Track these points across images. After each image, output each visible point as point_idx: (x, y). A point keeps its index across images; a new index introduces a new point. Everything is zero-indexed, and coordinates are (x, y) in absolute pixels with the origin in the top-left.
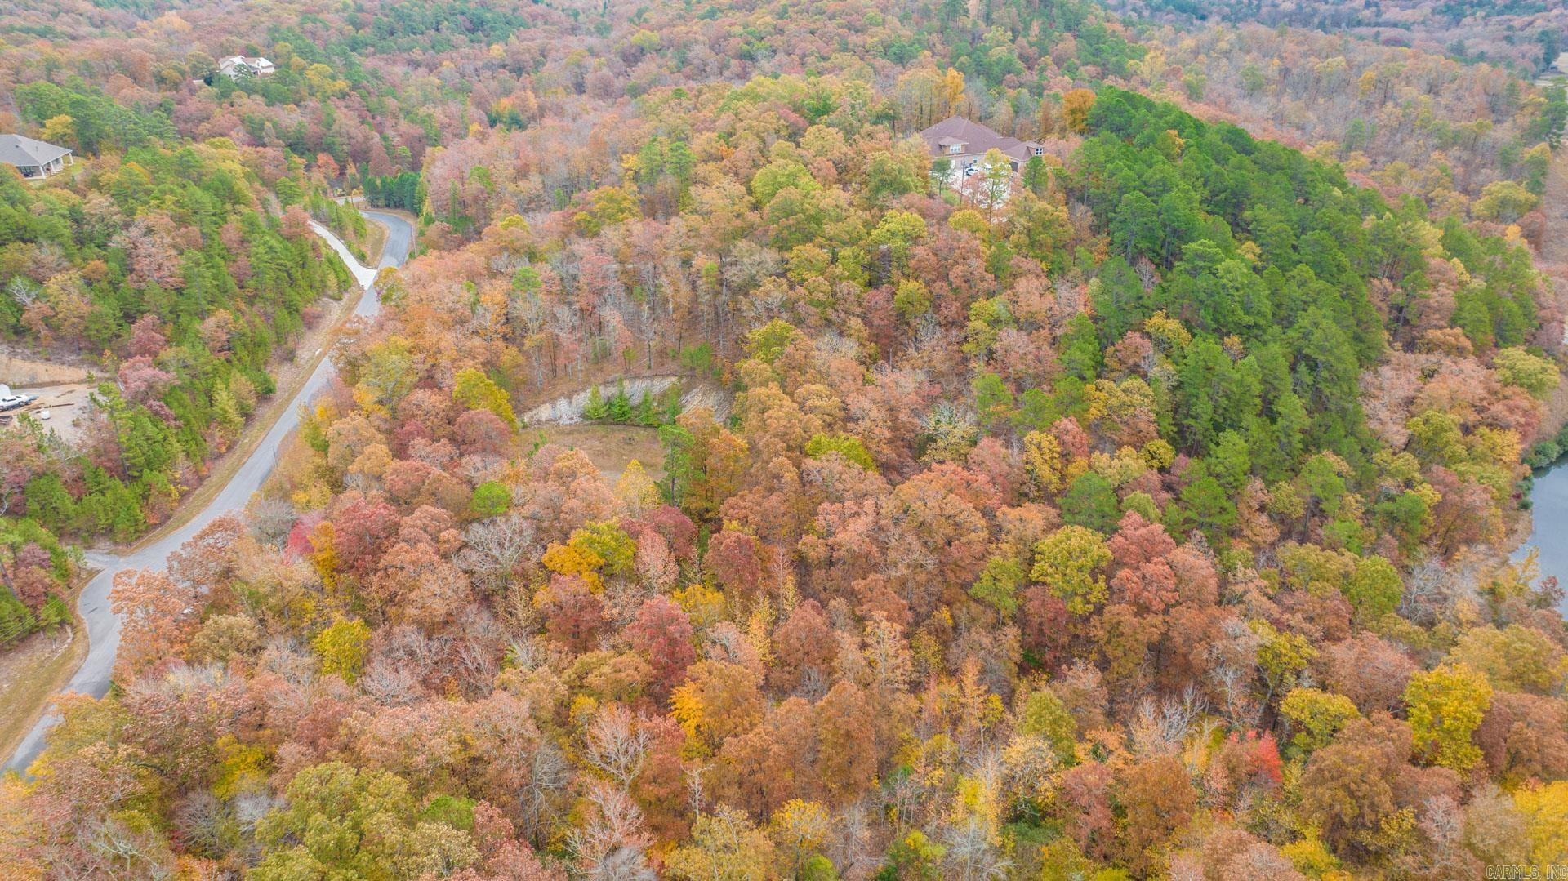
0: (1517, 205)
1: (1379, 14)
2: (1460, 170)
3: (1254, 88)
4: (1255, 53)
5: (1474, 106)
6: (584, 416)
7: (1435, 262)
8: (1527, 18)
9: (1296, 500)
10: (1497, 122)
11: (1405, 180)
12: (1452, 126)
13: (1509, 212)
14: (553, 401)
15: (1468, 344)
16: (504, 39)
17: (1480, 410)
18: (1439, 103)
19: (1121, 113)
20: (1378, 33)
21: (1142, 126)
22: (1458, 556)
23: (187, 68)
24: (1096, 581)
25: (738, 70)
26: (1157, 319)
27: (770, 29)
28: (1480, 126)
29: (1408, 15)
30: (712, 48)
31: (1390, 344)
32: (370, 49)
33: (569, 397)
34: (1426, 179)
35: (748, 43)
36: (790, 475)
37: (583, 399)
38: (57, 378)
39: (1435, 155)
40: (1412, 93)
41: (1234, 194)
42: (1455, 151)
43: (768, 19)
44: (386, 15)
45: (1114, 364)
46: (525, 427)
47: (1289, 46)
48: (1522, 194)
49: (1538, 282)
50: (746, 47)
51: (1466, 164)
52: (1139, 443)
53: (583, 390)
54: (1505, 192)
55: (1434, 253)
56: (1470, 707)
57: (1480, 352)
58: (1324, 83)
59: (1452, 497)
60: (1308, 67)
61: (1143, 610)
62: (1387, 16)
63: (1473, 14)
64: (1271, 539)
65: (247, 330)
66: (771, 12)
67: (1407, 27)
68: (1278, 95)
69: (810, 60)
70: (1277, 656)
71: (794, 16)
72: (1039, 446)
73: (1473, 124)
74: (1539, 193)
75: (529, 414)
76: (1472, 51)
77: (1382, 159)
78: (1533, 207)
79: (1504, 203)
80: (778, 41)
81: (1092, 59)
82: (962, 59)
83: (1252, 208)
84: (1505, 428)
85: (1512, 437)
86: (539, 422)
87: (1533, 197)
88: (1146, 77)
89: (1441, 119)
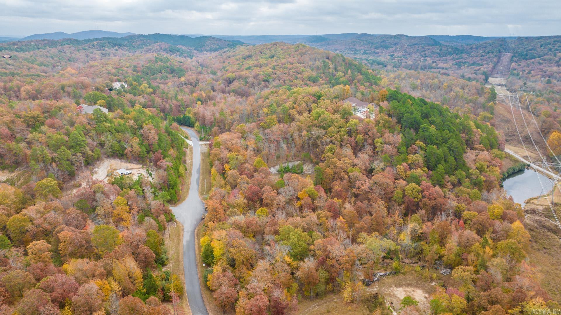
0: (488, 118)
1: (437, 65)
2: (473, 109)
3: (414, 88)
4: (412, 79)
5: (474, 92)
6: (278, 171)
7: (474, 130)
8: (479, 67)
9: (455, 179)
10: (480, 97)
11: (459, 112)
12: (469, 98)
13: (486, 119)
14: (270, 168)
15: (484, 149)
16: (183, 75)
17: (490, 162)
18: (464, 92)
19: (395, 96)
20: (440, 71)
21: (401, 99)
22: (491, 192)
24: (419, 194)
25: (264, 85)
26: (418, 142)
27: (271, 73)
28: (476, 98)
29: (445, 65)
30: (254, 78)
31: (467, 148)
33: (274, 167)
34: (465, 111)
35: (266, 77)
36: (346, 177)
37: (277, 167)
38: (133, 167)
39: (466, 105)
40: (458, 89)
41: (426, 114)
42: (471, 104)
43: (270, 70)
44: (144, 68)
45: (410, 152)
47: (421, 76)
48: (489, 115)
49: (498, 135)
50: (265, 78)
51: (474, 108)
52: (420, 167)
53: (277, 165)
54: (485, 114)
55: (473, 128)
56: (500, 210)
57: (488, 150)
58: (433, 87)
59: (488, 179)
60: (428, 82)
61: (430, 199)
62: (439, 66)
63: (464, 66)
64: (451, 188)
66: (270, 68)
67: (447, 69)
68: (421, 89)
69: (287, 82)
70: (459, 208)
71: (278, 69)
72: (400, 168)
73: (474, 97)
74: (493, 115)
76: (467, 77)
77: (453, 106)
78: (492, 118)
79: (485, 117)
80: (275, 76)
81: (367, 81)
82: (333, 81)
83: (431, 117)
84: (496, 167)
85: (498, 168)
87: (492, 116)
88: (383, 86)
89: (466, 96)
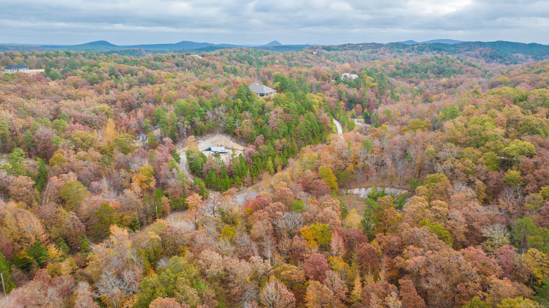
6: (369, 197)
14: (360, 188)
16: (449, 77)
23: (331, 75)
32: (399, 76)
33: (366, 188)
37: (371, 190)
38: (237, 148)
44: (409, 66)
46: (347, 194)
53: (372, 187)
65: (290, 147)
75: (350, 190)
86: (353, 194)
